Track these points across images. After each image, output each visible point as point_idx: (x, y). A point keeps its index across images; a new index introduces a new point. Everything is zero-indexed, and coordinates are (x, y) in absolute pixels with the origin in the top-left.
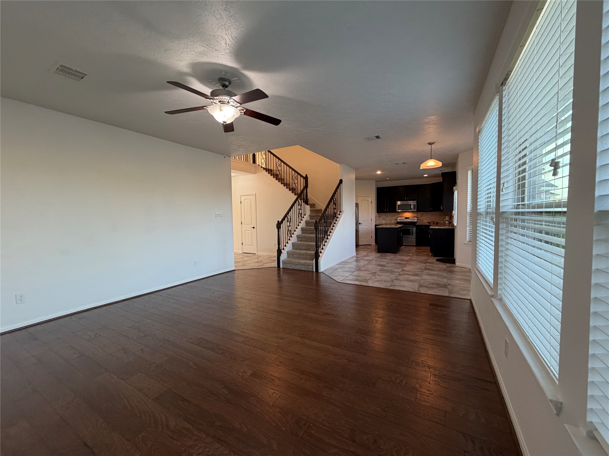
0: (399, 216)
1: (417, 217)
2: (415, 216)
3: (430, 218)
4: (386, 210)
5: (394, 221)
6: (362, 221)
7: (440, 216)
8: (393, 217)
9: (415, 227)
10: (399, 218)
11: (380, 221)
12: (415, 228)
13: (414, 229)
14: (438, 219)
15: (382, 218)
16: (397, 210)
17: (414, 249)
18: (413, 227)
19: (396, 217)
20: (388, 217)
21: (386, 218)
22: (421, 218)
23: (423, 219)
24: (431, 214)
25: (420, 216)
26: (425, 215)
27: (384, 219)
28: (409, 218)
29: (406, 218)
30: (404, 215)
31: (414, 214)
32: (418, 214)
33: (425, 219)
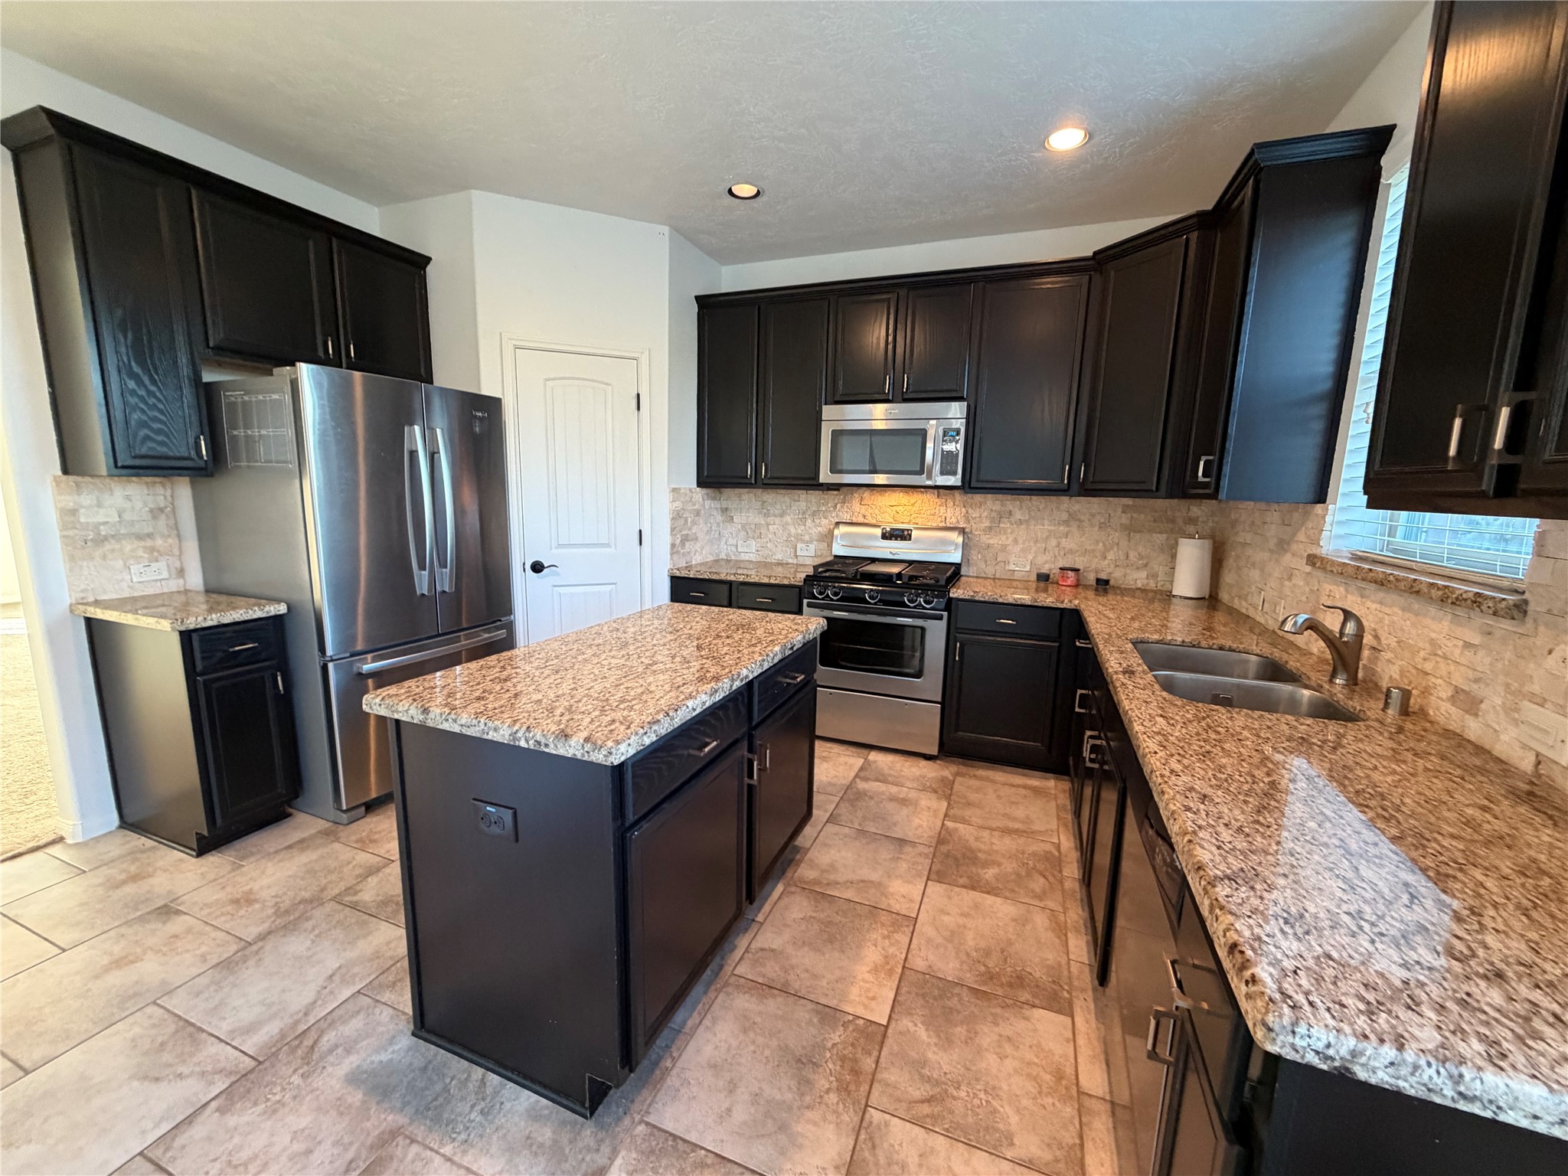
0: (846, 517)
1: (962, 531)
2: (952, 521)
3: (1054, 542)
4: (757, 470)
5: (812, 547)
6: (560, 546)
7: (1130, 529)
8: (809, 522)
9: (940, 618)
10: (843, 529)
11: (731, 541)
12: (943, 623)
13: (936, 633)
14: (1111, 556)
15: (744, 527)
16: (825, 476)
17: (929, 771)
18: (925, 608)
19: (825, 523)
20: (777, 520)
21: (763, 522)
22: (991, 542)
23: (1004, 548)
24: (1065, 516)
25: (987, 524)
26: (1018, 515)
27: (753, 532)
28: (910, 535)
29: (890, 535)
30: (877, 512)
31: (943, 509)
32: (970, 511)
33: (1017, 549)
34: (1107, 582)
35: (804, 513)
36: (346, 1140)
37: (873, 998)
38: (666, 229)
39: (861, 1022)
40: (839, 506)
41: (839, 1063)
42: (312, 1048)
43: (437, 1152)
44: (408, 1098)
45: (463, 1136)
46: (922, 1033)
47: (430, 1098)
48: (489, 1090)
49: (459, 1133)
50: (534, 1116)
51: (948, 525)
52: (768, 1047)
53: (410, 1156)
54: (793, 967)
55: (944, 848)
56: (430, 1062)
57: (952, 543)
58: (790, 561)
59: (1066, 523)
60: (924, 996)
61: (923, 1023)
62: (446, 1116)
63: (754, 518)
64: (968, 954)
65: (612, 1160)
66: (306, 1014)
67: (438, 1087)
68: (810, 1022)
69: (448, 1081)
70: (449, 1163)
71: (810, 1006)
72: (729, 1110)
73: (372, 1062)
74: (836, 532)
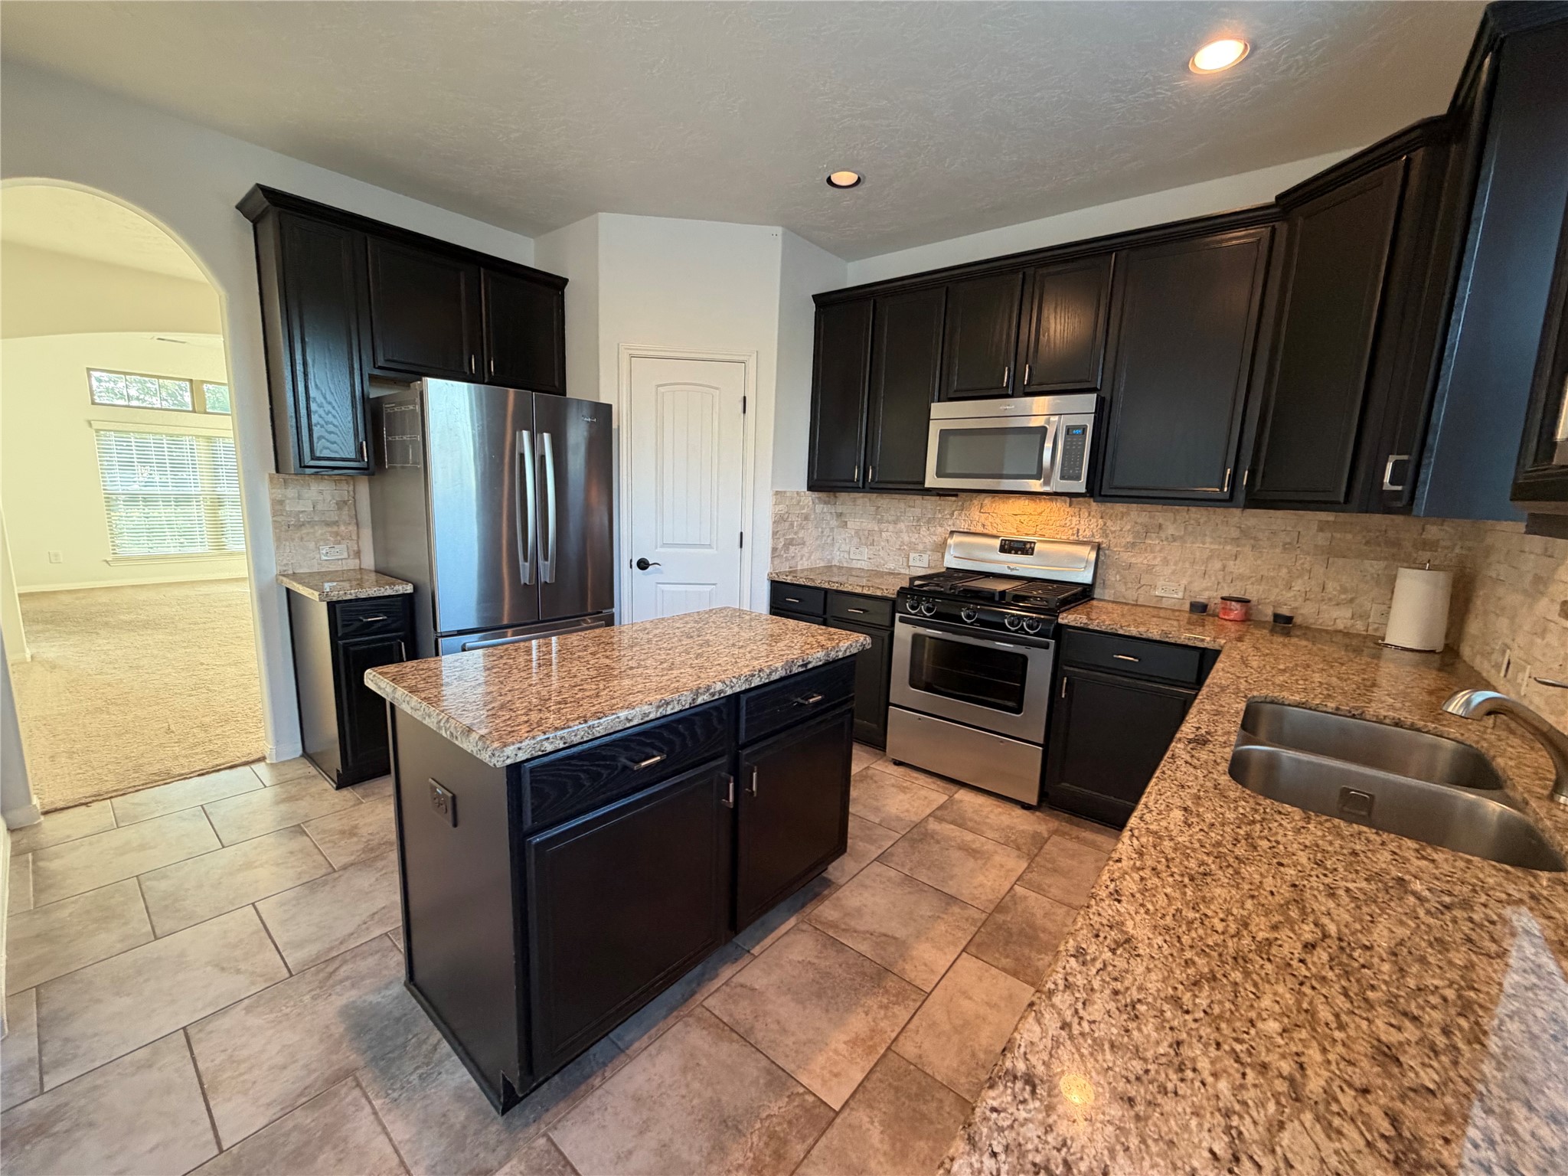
0: (964, 527)
1: (1097, 546)
2: (1085, 534)
3: (1218, 565)
4: (864, 474)
6: (664, 545)
7: (1330, 553)
8: (924, 530)
9: (1047, 646)
10: (957, 539)
12: (1051, 653)
13: (1041, 664)
14: (1298, 585)
15: (857, 532)
16: (931, 481)
17: (1022, 822)
18: (1027, 633)
19: (941, 531)
20: (891, 527)
21: (876, 529)
22: (1133, 560)
23: (1150, 570)
24: (1235, 533)
25: (1130, 539)
26: (1170, 529)
27: (867, 539)
28: (1033, 549)
29: (1008, 547)
30: (998, 521)
31: (1075, 520)
32: (1109, 523)
33: (1168, 571)
34: (1289, 620)
35: (918, 521)
36: (313, 1066)
37: (836, 1075)
38: (779, 230)
39: (810, 1099)
40: (956, 513)
41: (765, 1138)
42: (331, 974)
43: (370, 1102)
44: (374, 1043)
45: (395, 1095)
46: (875, 1135)
47: (389, 1049)
48: (437, 1056)
49: (394, 1090)
50: (459, 1096)
51: (1081, 538)
52: (700, 1095)
53: (349, 1099)
54: (766, 1013)
55: (1000, 918)
56: (405, 1015)
57: (1080, 559)
58: (903, 571)
59: (1236, 541)
60: (897, 1089)
61: (881, 1123)
62: (393, 1070)
63: (871, 525)
64: (973, 1055)
65: (501, 1165)
66: (341, 943)
67: (400, 1040)
68: (755, 1082)
69: (410, 1037)
70: (372, 1117)
71: (764, 1063)
72: (630, 1153)
73: (365, 1001)
74: (950, 541)
